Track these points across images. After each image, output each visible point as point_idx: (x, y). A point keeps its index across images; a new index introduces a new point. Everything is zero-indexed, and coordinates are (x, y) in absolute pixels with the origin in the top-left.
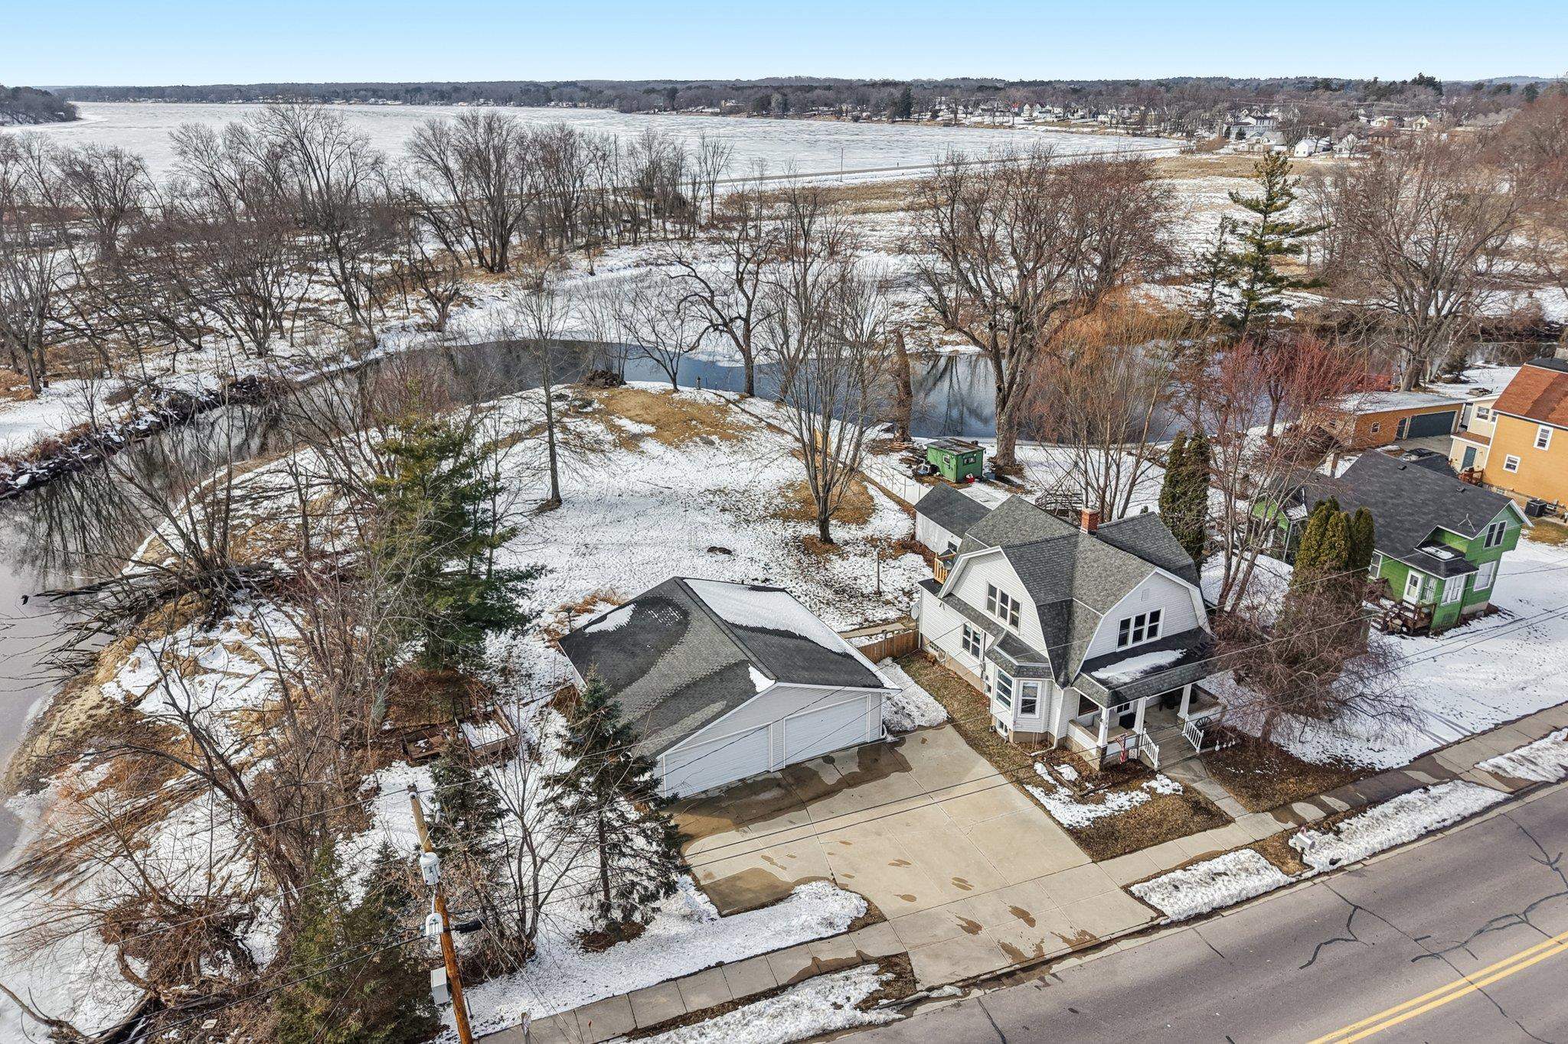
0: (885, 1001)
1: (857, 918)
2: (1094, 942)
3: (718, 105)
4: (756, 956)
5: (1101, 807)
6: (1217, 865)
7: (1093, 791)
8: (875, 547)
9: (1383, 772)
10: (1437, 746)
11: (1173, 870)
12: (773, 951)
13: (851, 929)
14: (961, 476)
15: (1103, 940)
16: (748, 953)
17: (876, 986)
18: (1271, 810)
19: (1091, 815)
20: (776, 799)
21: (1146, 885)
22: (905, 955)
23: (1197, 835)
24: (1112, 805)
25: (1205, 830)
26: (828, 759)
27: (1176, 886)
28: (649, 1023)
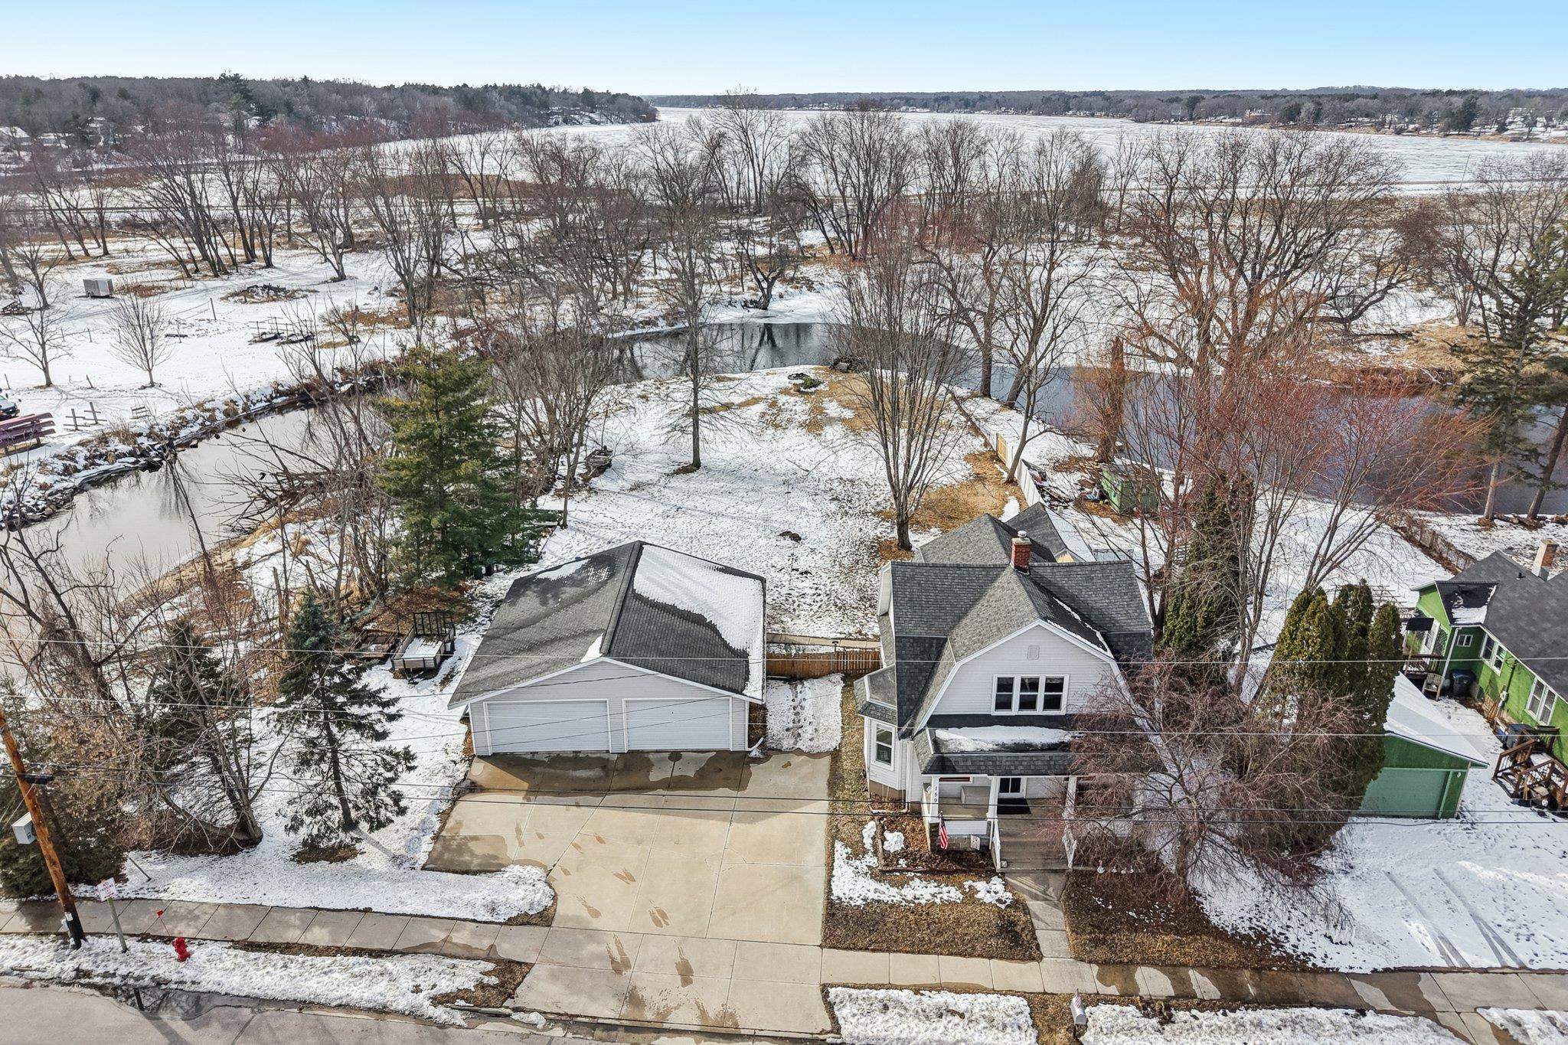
0: (462, 1003)
1: (526, 914)
2: (732, 1031)
3: (1242, 115)
4: (404, 915)
5: (894, 891)
6: (961, 1002)
7: (901, 871)
9: (1316, 971)
10: (1443, 964)
11: (901, 988)
12: (422, 916)
13: (510, 922)
15: (743, 1032)
16: (401, 909)
17: (471, 985)
18: (1103, 964)
19: (872, 896)
20: (589, 779)
21: (854, 992)
22: (530, 966)
23: (974, 960)
24: (908, 893)
25: (991, 957)
26: (675, 756)
27: (886, 1007)
28: (260, 939)
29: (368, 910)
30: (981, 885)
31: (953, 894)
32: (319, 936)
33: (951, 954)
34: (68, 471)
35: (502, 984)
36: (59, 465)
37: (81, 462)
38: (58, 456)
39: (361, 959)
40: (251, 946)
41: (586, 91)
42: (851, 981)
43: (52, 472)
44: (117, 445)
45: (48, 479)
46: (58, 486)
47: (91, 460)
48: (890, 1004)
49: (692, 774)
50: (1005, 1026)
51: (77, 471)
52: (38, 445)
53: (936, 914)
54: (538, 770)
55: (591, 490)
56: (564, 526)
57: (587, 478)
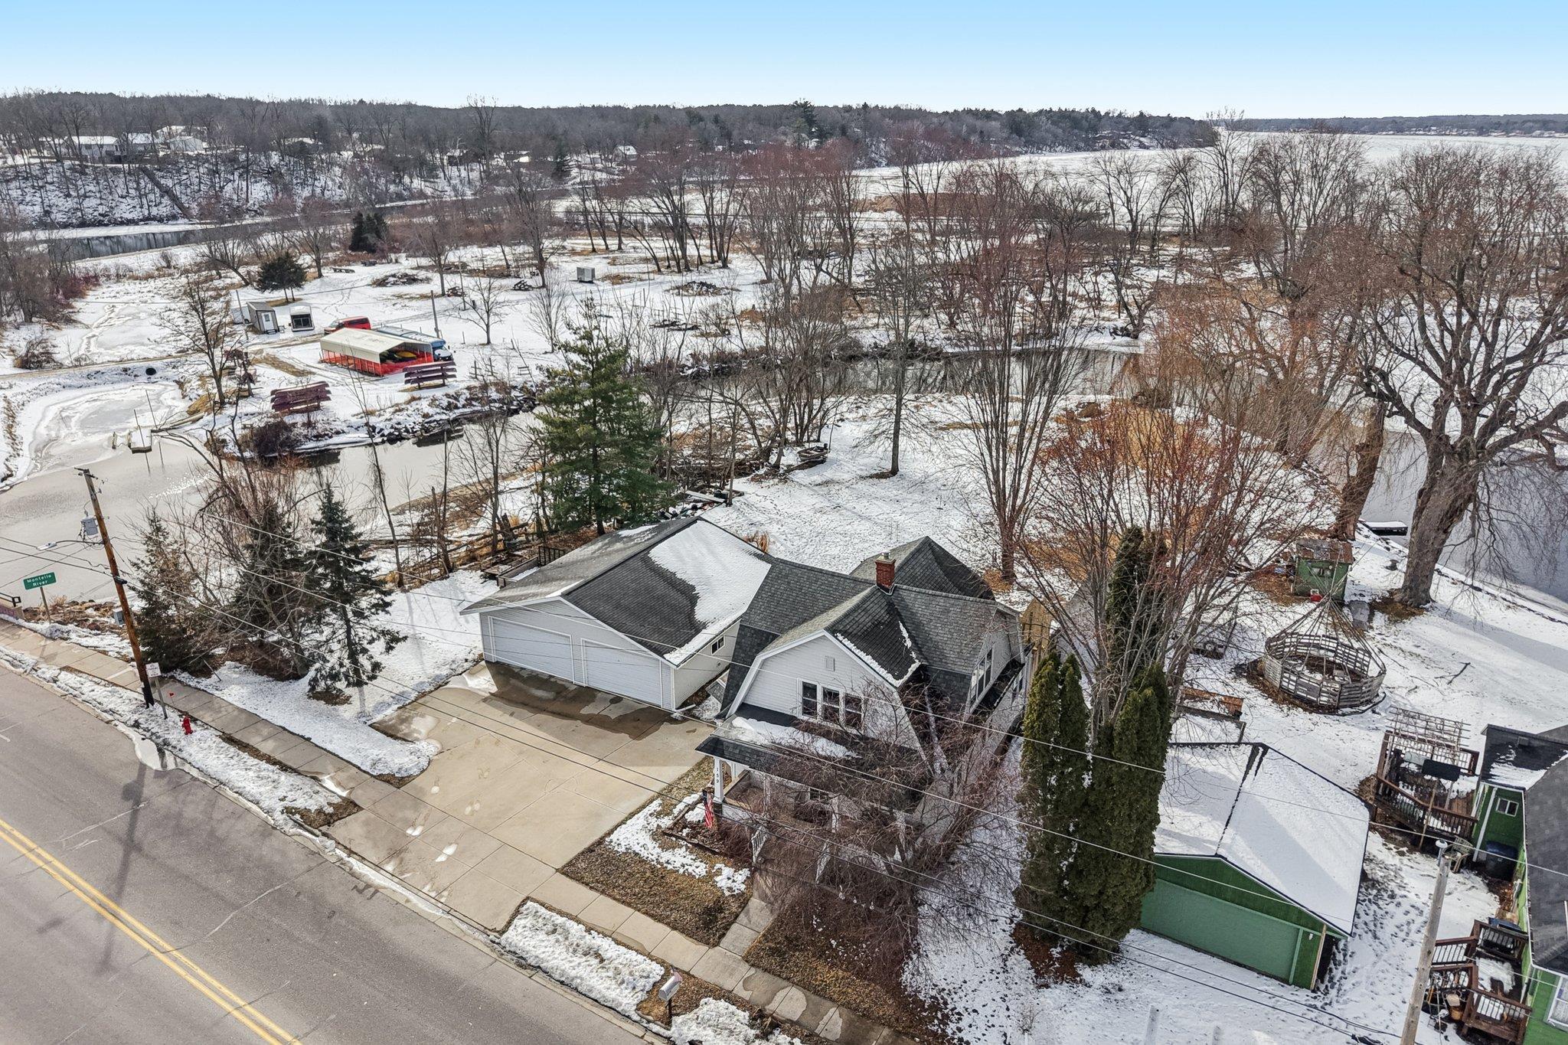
0: (298, 817)
1: (393, 775)
5: (657, 850)
6: (612, 951)
7: (678, 837)
11: (580, 922)
13: (378, 776)
17: (314, 808)
18: (762, 971)
19: (636, 848)
20: (540, 699)
21: (542, 910)
22: (360, 809)
23: (660, 925)
24: (666, 856)
25: (674, 928)
26: (617, 699)
27: (554, 931)
28: (237, 737)
29: (309, 739)
30: (727, 871)
31: (700, 869)
32: (266, 747)
33: (646, 913)
34: (450, 407)
35: (331, 815)
36: (445, 403)
37: (462, 401)
38: (447, 396)
39: (272, 767)
40: (230, 740)
41: (1142, 113)
42: (549, 902)
43: (438, 406)
44: (493, 394)
45: (430, 411)
46: (437, 417)
47: (469, 402)
48: (560, 930)
49: (613, 717)
50: (623, 982)
51: (456, 407)
52: (443, 385)
53: (670, 879)
54: (513, 681)
55: (784, 479)
56: (729, 504)
57: (790, 469)
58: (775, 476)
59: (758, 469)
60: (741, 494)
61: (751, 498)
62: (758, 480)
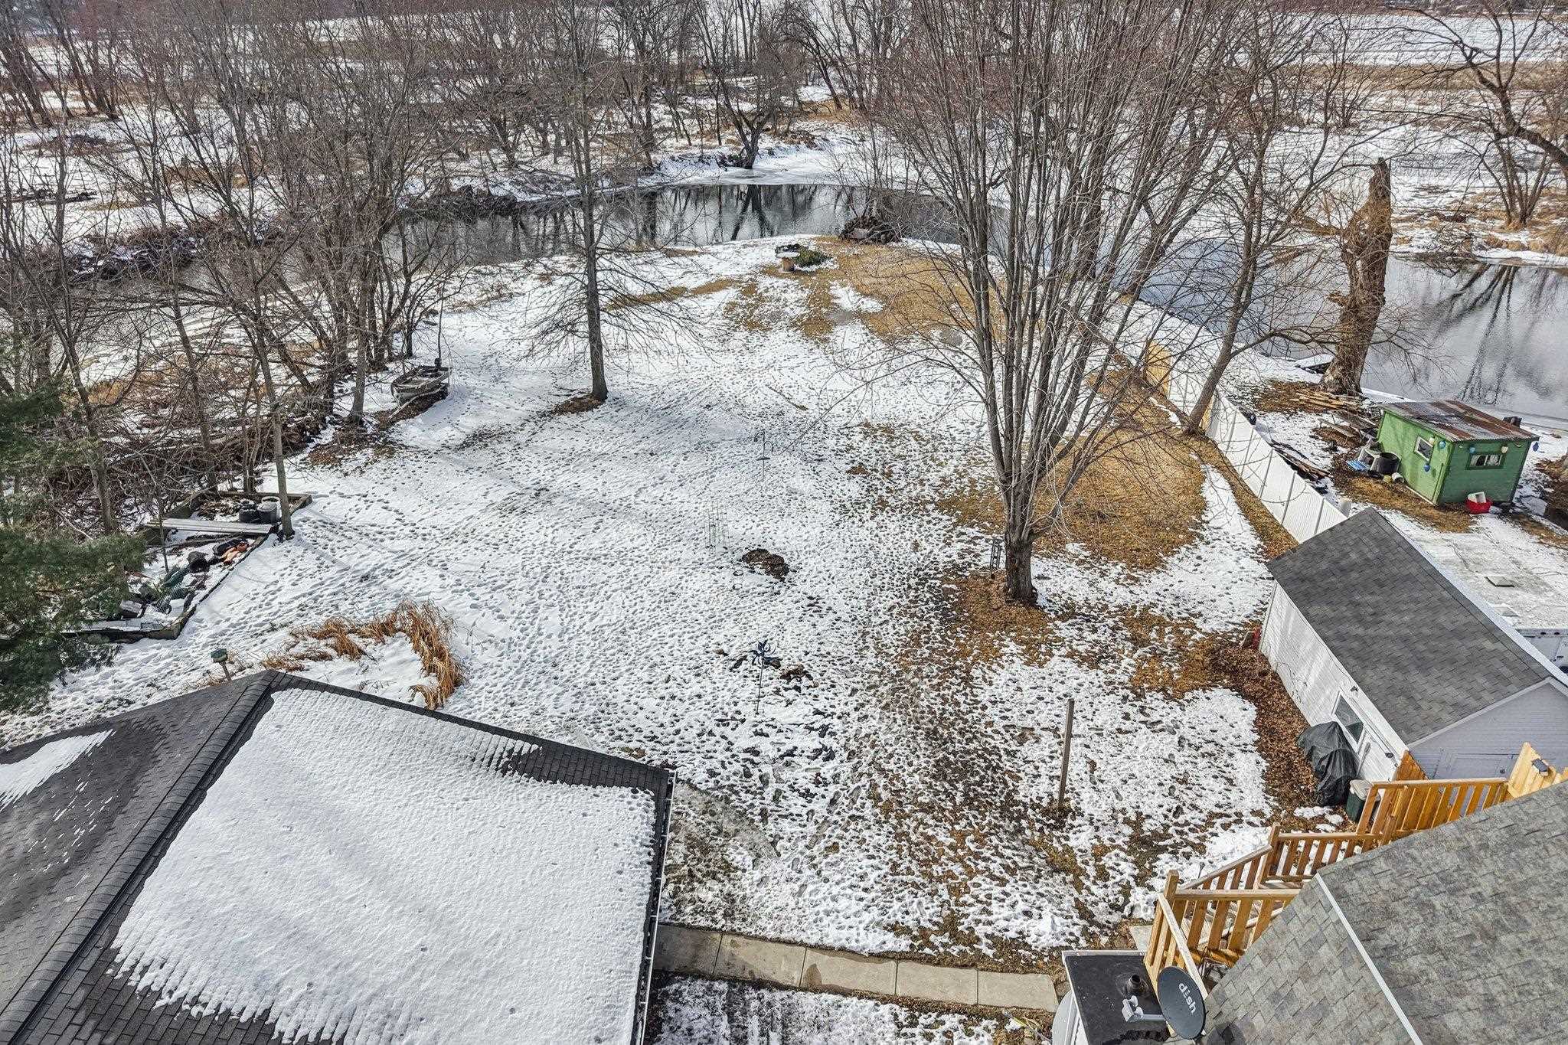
8: (1137, 641)
14: (1454, 491)
55: (388, 448)
56: (286, 534)
57: (386, 421)
58: (362, 441)
59: (316, 432)
60: (305, 502)
61: (335, 509)
62: (328, 458)
